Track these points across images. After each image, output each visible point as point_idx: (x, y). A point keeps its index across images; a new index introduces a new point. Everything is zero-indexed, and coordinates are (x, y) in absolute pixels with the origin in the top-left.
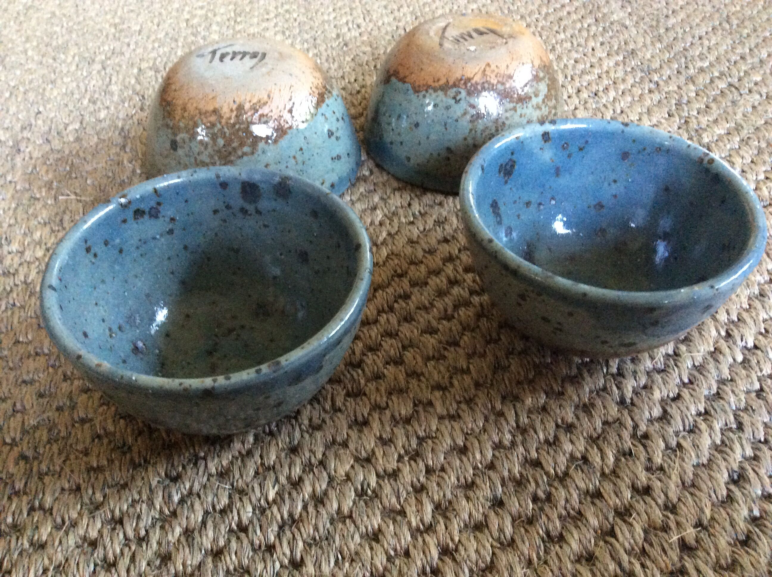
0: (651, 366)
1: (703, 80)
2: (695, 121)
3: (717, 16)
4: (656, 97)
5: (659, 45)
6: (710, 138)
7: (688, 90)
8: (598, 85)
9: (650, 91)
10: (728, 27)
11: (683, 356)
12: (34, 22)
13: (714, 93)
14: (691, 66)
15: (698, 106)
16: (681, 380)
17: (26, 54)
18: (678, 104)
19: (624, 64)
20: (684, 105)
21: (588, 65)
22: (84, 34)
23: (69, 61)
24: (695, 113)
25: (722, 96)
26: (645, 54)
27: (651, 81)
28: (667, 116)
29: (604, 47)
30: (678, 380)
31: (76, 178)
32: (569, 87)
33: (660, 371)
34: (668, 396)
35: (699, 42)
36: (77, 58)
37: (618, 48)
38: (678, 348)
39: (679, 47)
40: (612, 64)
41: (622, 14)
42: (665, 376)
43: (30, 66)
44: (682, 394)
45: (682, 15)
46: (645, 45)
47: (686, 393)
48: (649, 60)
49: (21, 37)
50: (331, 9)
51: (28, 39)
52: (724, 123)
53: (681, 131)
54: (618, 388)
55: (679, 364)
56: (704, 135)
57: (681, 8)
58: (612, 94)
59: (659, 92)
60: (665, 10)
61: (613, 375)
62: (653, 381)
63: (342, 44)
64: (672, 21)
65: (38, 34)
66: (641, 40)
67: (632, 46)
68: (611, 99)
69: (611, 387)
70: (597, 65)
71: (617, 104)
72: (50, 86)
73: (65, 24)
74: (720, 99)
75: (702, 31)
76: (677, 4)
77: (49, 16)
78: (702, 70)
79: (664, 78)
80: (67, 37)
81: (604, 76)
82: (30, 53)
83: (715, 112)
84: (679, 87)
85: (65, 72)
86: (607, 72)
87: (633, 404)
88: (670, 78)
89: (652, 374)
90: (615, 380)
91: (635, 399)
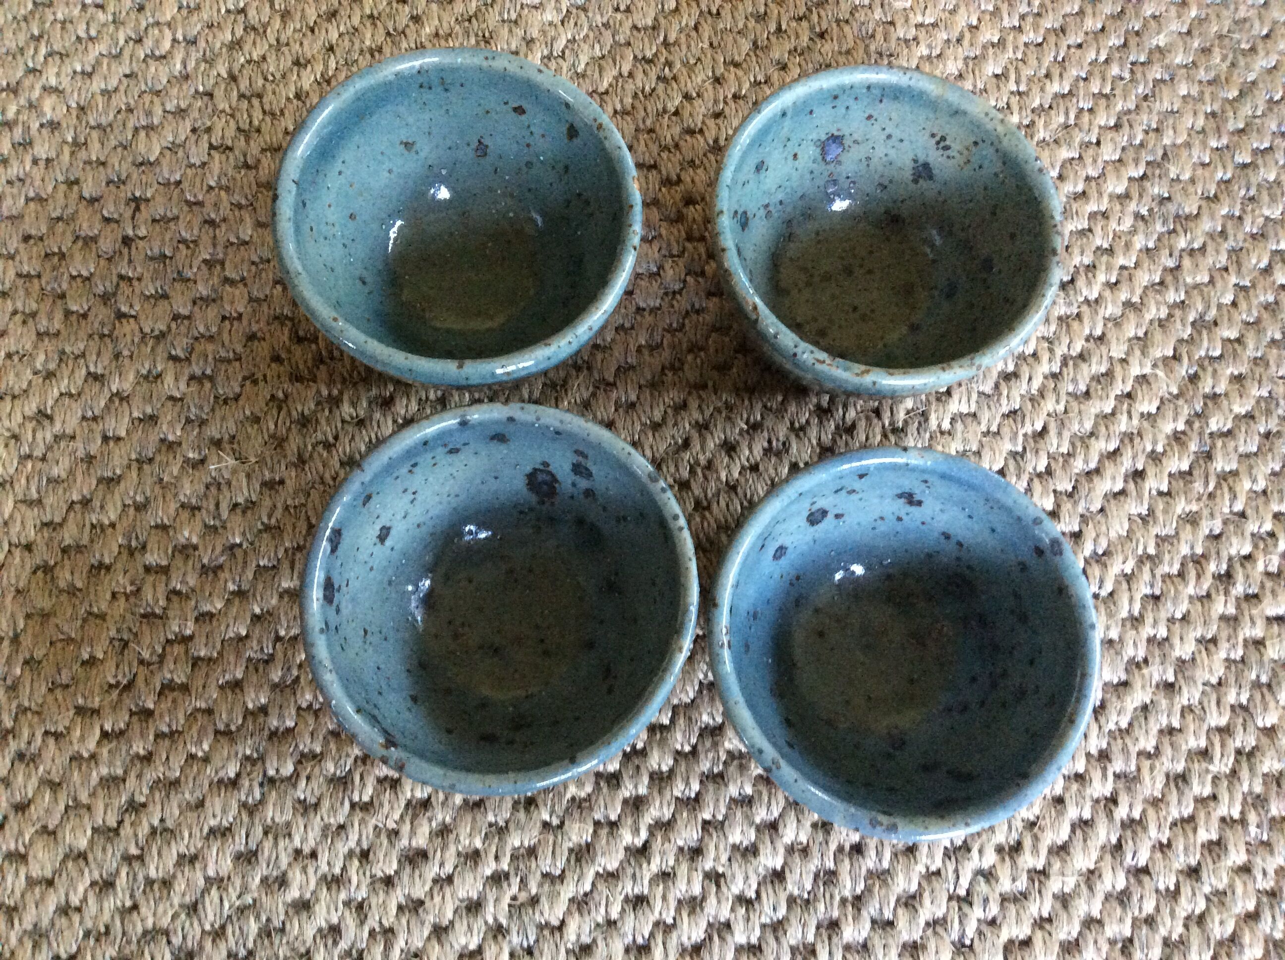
0: (1009, 890)
1: (1258, 259)
4: (1168, 299)
6: (1221, 425)
11: (1053, 876)
15: (1226, 333)
16: (1040, 913)
18: (1198, 325)
20: (1205, 332)
24: (1217, 353)
27: (1171, 253)
29: (1119, 134)
30: (1036, 915)
33: (1017, 900)
34: (1017, 939)
37: (1141, 144)
38: (1049, 863)
40: (1120, 188)
42: (1021, 910)
44: (1034, 940)
46: (1189, 142)
47: (1039, 937)
48: (1183, 188)
52: (1254, 388)
54: (961, 924)
55: (1043, 889)
58: (1099, 281)
59: (1177, 288)
61: (958, 899)
62: (1005, 916)
81: (1099, 226)
86: (1106, 216)
87: (971, 947)
89: (1006, 904)
90: (960, 909)
91: (976, 941)
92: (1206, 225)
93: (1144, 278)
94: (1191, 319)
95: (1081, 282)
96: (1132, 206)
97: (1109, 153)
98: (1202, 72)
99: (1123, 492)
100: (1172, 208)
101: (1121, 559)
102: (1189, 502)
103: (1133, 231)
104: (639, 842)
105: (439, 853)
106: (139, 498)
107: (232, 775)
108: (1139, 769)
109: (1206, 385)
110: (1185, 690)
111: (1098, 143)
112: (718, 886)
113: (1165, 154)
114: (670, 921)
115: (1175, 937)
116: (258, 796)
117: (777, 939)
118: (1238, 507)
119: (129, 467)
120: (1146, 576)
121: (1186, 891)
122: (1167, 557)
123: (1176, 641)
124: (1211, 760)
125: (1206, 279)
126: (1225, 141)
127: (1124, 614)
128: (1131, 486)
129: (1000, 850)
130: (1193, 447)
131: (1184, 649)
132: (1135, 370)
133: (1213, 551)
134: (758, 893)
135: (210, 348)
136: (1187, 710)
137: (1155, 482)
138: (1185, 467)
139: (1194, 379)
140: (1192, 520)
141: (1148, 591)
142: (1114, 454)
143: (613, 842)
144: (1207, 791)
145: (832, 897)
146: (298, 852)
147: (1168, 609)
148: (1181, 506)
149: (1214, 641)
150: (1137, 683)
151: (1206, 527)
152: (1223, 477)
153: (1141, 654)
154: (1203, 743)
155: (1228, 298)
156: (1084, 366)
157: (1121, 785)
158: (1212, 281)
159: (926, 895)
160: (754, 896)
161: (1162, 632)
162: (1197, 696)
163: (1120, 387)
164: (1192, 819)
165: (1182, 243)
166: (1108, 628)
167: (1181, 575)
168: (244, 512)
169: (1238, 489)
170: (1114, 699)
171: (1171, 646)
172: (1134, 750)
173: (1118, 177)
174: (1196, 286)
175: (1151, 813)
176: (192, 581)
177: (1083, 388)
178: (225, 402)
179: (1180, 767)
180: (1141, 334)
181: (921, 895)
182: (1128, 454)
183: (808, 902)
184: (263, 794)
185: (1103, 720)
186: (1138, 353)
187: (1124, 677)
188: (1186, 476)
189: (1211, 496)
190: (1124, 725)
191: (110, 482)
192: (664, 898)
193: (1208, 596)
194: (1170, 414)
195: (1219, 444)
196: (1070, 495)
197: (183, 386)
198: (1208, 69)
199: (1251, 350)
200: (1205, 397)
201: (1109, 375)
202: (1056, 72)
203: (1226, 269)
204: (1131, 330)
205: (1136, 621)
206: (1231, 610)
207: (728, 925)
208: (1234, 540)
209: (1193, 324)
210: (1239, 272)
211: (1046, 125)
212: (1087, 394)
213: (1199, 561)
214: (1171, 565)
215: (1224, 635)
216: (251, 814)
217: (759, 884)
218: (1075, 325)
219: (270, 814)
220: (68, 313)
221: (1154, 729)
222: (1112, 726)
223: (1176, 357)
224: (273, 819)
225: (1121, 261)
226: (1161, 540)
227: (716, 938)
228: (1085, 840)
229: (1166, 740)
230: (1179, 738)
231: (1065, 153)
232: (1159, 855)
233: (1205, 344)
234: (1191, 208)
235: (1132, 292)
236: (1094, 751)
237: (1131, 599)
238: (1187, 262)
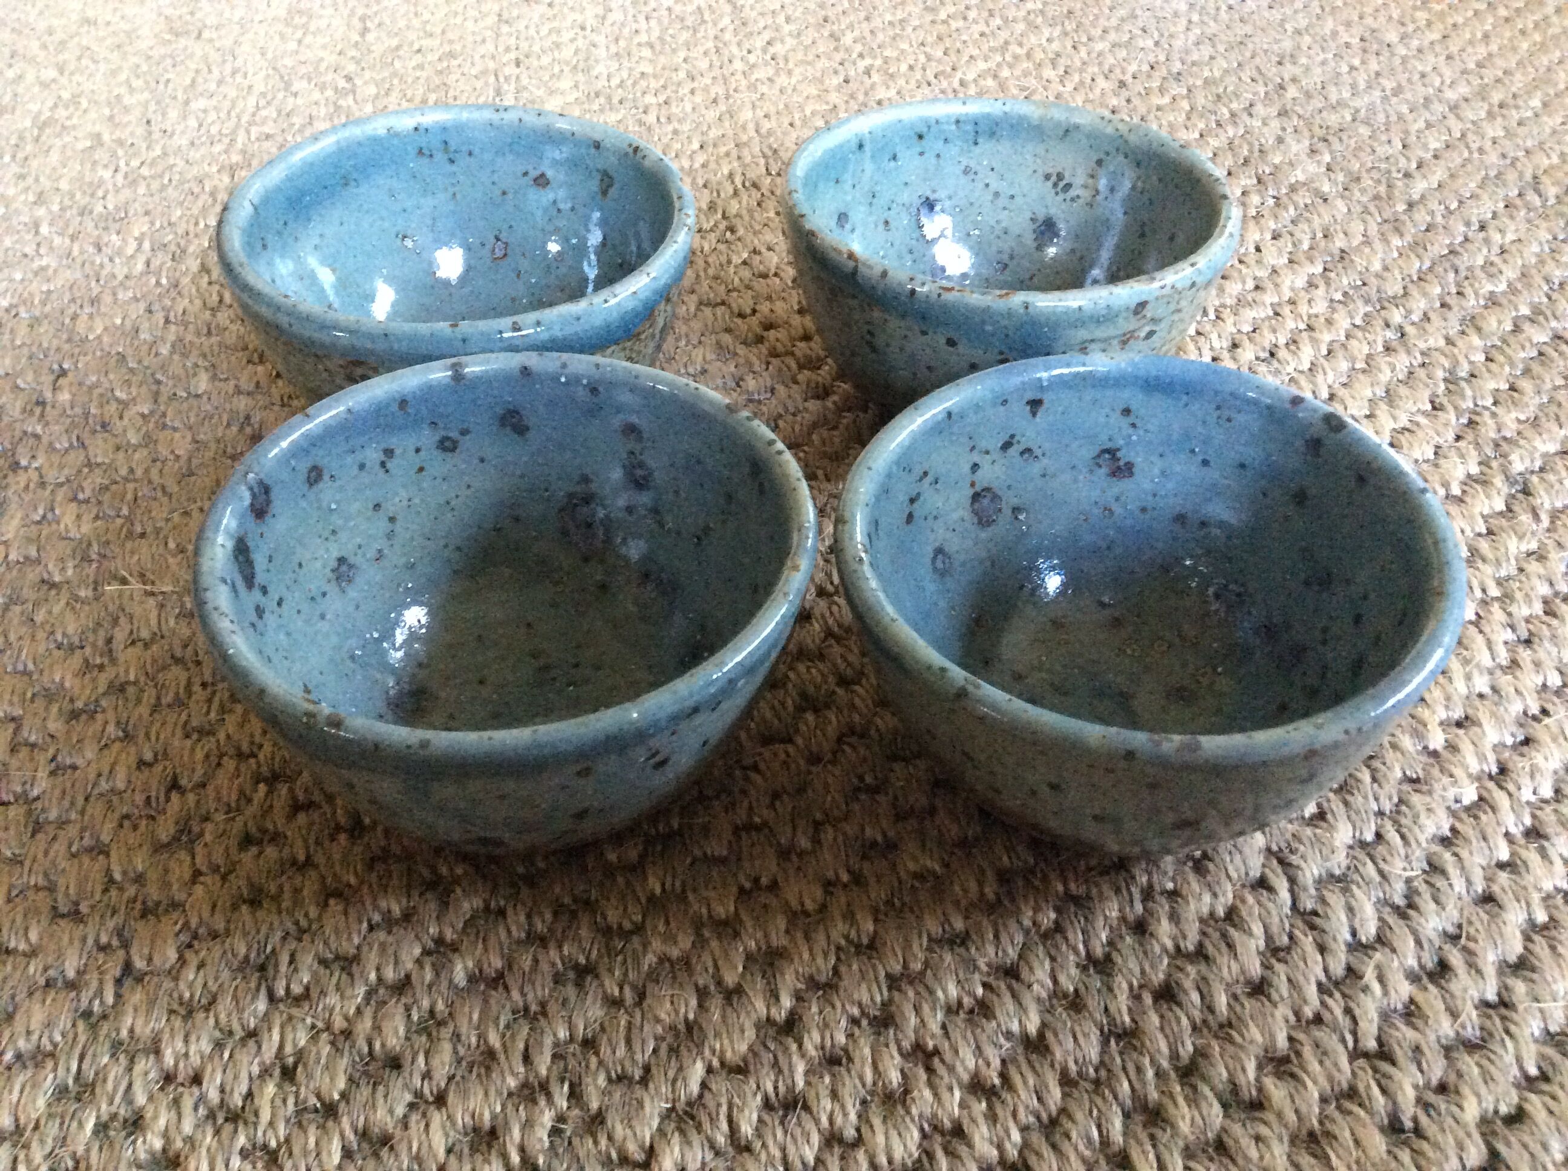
0: (1452, 1034)
1: (1497, 323)
2: (1490, 422)
3: (1511, 176)
4: (1402, 362)
5: (1396, 242)
6: (1528, 463)
7: (1471, 347)
8: (1274, 331)
9: (1388, 349)
10: (1537, 201)
11: (1521, 1008)
12: (54, 157)
13: (1522, 355)
14: (1468, 291)
15: (1492, 385)
16: (1521, 1068)
17: (37, 233)
18: (1451, 380)
19: (1328, 284)
20: (1463, 384)
21: (1250, 285)
22: (163, 188)
23: (130, 251)
24: (1489, 402)
25: (1543, 364)
26: (1369, 262)
27: (1388, 325)
28: (1429, 407)
29: (1280, 243)
30: (1515, 1071)
31: (143, 535)
32: (1214, 336)
33: (1471, 1047)
34: (1496, 1112)
35: (1482, 235)
36: (147, 245)
37: (1311, 248)
38: (1507, 988)
39: (1439, 246)
40: (1301, 282)
41: (1312, 168)
42: (1485, 1062)
43: (44, 263)
44: (1527, 1106)
45: (1438, 174)
46: (1367, 242)
47: (1535, 1104)
48: (1377, 276)
49: (27, 189)
50: (696, 146)
51: (41, 199)
52: (1555, 428)
53: (1462, 444)
54: (1384, 1091)
55: (1513, 1028)
56: (1514, 457)
57: (1436, 157)
58: (1307, 353)
59: (1408, 352)
60: (1403, 163)
61: (1366, 1055)
62: (1460, 1075)
63: (723, 225)
64: (1419, 186)
65: (64, 185)
66: (1357, 228)
67: (1339, 242)
68: (1306, 366)
69: (1368, 1087)
70: (1269, 285)
71: (1320, 378)
72: (88, 310)
73: (122, 163)
74: (1536, 368)
75: (1483, 209)
76: (1425, 147)
77: (88, 144)
78: (1493, 301)
79: (1415, 318)
80: (127, 193)
81: (1286, 310)
82: (44, 230)
83: (1532, 403)
84: (1449, 341)
85: (120, 277)
86: (1292, 302)
87: (1418, 1132)
88: (1426, 318)
89: (1455, 1055)
90: (1375, 1070)
91: (1424, 1120)
92: (1419, 304)
93: (1360, 348)
94: (1440, 374)
96: (1321, 292)
97: (1275, 256)
98: (1357, 194)
100: (1371, 292)
102: (1521, 538)
103: (1332, 313)
104: (780, 1014)
105: (421, 1059)
107: (71, 972)
109: (1490, 430)
111: (1258, 249)
112: (930, 1070)
113: (1343, 252)
114: (850, 1133)
117: (1054, 1147)
120: (1499, 616)
122: (1518, 595)
126: (1410, 239)
127: (1487, 661)
129: (1413, 978)
130: (1501, 486)
132: (1388, 423)
134: (1004, 1076)
137: (1465, 525)
138: (1500, 507)
139: (1470, 425)
140: (1536, 556)
141: (1509, 634)
143: (732, 1017)
145: (1139, 1070)
146: (169, 1078)
147: (1550, 653)
148: (1514, 546)
150: (1544, 739)
151: (1560, 560)
153: (1534, 706)
155: (1479, 356)
159: (1307, 1051)
160: (997, 1081)
165: (1397, 316)
168: (147, 647)
170: (1516, 758)
173: (1295, 275)
174: (1433, 349)
176: (55, 727)
180: (1380, 392)
181: (1298, 1054)
183: (1097, 1082)
184: (118, 996)
185: (1510, 788)
186: (1384, 408)
187: (1520, 735)
188: (1507, 514)
189: (1550, 530)
190: (1547, 792)
192: (834, 1095)
194: (1454, 458)
195: (1535, 480)
197: (85, 525)
198: (1363, 191)
199: (1533, 396)
200: (1494, 440)
203: (1463, 333)
204: (1366, 390)
205: (1509, 669)
207: (958, 1131)
209: (1445, 380)
210: (1481, 335)
214: (1529, 603)
216: (94, 1028)
217: (1003, 1062)
219: (129, 1021)
223: (1437, 409)
224: (131, 1031)
225: (1328, 336)
226: (1503, 580)
227: (940, 1154)
228: (1553, 948)
234: (1394, 288)
235: (1353, 359)
237: (1489, 644)
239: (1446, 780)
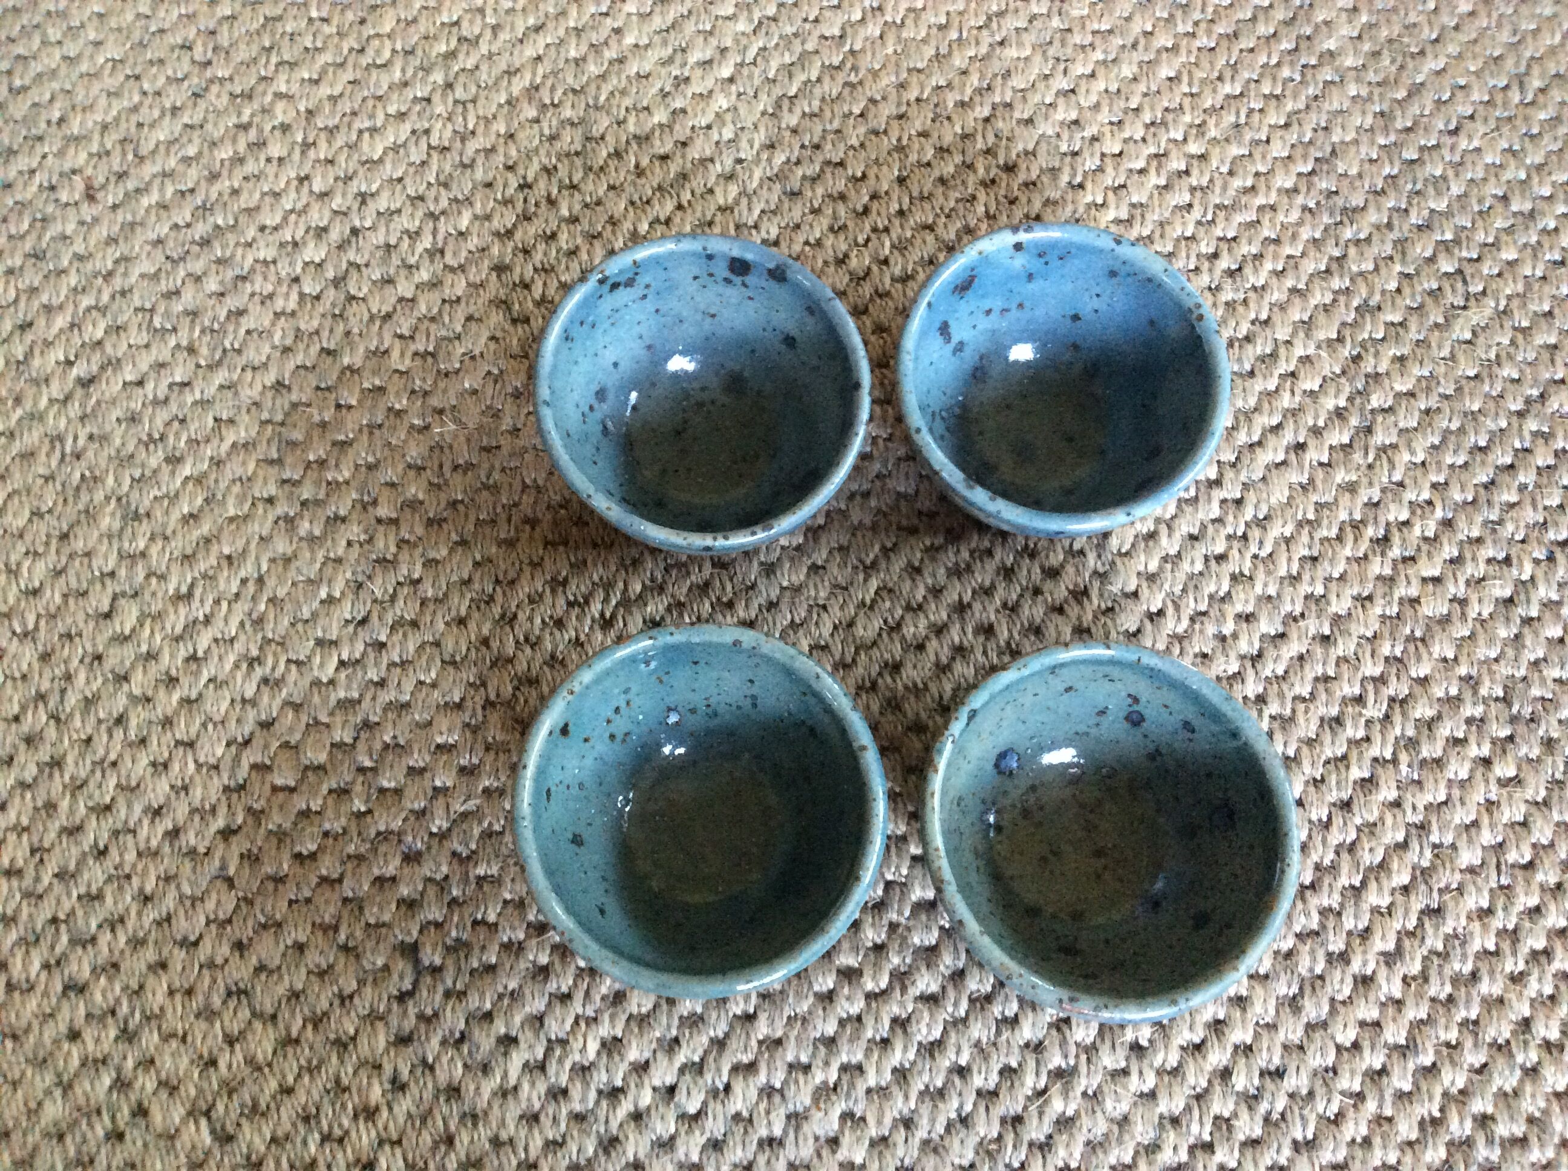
40: (1289, 183)
45: (1449, 52)
48: (1351, 183)
52: (1416, 368)
53: (1342, 379)
56: (1374, 394)
57: (1457, 27)
58: (1266, 269)
59: (1341, 276)
60: (1425, 33)
63: (849, 62)
64: (1426, 68)
92: (1373, 217)
93: (1309, 266)
94: (1355, 304)
95: (1248, 270)
96: (1300, 200)
97: (1278, 149)
99: (1284, 463)
100: (1340, 201)
101: (1280, 522)
102: (1348, 471)
103: (1300, 223)
106: (370, 459)
107: (457, 700)
108: (1294, 711)
109: (1368, 365)
110: (1340, 641)
111: (1268, 141)
113: (1333, 152)
115: (1327, 862)
116: (480, 718)
118: (1397, 477)
119: (361, 431)
120: (1305, 538)
121: (1338, 821)
122: (1325, 522)
123: (1333, 598)
124: (1365, 706)
125: (1371, 267)
126: (1392, 138)
127: (1283, 572)
128: (1292, 457)
130: (1354, 421)
131: (1340, 605)
132: (1299, 351)
133: (1371, 516)
135: (433, 327)
136: (1341, 661)
137: (1316, 454)
138: (1346, 440)
139: (1357, 359)
140: (1351, 488)
141: (1306, 552)
142: (1277, 429)
144: (1361, 734)
147: (1324, 569)
148: (1341, 476)
149: (1370, 598)
150: (1294, 634)
151: (1365, 494)
152: (1383, 449)
153: (1298, 610)
154: (1357, 691)
155: (1393, 285)
156: (1249, 348)
157: (1276, 725)
158: (1377, 269)
161: (1319, 590)
162: (1352, 648)
163: (1283, 367)
164: (1344, 757)
165: (1348, 233)
166: (1266, 585)
167: (1339, 538)
168: (465, 473)
169: (1397, 459)
170: (1272, 646)
171: (1328, 603)
172: (1289, 695)
173: (1287, 172)
174: (1361, 274)
175: (1305, 750)
176: (420, 530)
177: (1248, 367)
178: (446, 375)
179: (1334, 711)
182: (1290, 427)
185: (1259, 667)
186: (1302, 335)
187: (1281, 630)
188: (1347, 448)
189: (1370, 467)
190: (1280, 672)
191: (343, 445)
193: (1366, 557)
194: (1332, 391)
195: (1380, 419)
196: (1233, 465)
197: (408, 362)
199: (1414, 334)
200: (1367, 376)
201: (1274, 355)
202: (1228, 74)
203: (1391, 258)
204: (1296, 314)
205: (1294, 579)
206: (1388, 571)
208: (1392, 506)
210: (1403, 261)
211: (1217, 125)
212: (1252, 374)
213: (1357, 526)
214: (1329, 528)
215: (1380, 592)
218: (1241, 309)
220: (302, 295)
221: (1310, 676)
222: (1268, 672)
223: (1340, 340)
225: (1288, 250)
226: (1319, 506)
229: (1321, 687)
230: (1334, 686)
231: (1235, 150)
232: (1312, 789)
233: (1368, 327)
234: (1357, 200)
235: (1298, 279)
236: (1251, 695)
237: (1290, 559)
238: (1352, 251)
239: (1223, 659)
